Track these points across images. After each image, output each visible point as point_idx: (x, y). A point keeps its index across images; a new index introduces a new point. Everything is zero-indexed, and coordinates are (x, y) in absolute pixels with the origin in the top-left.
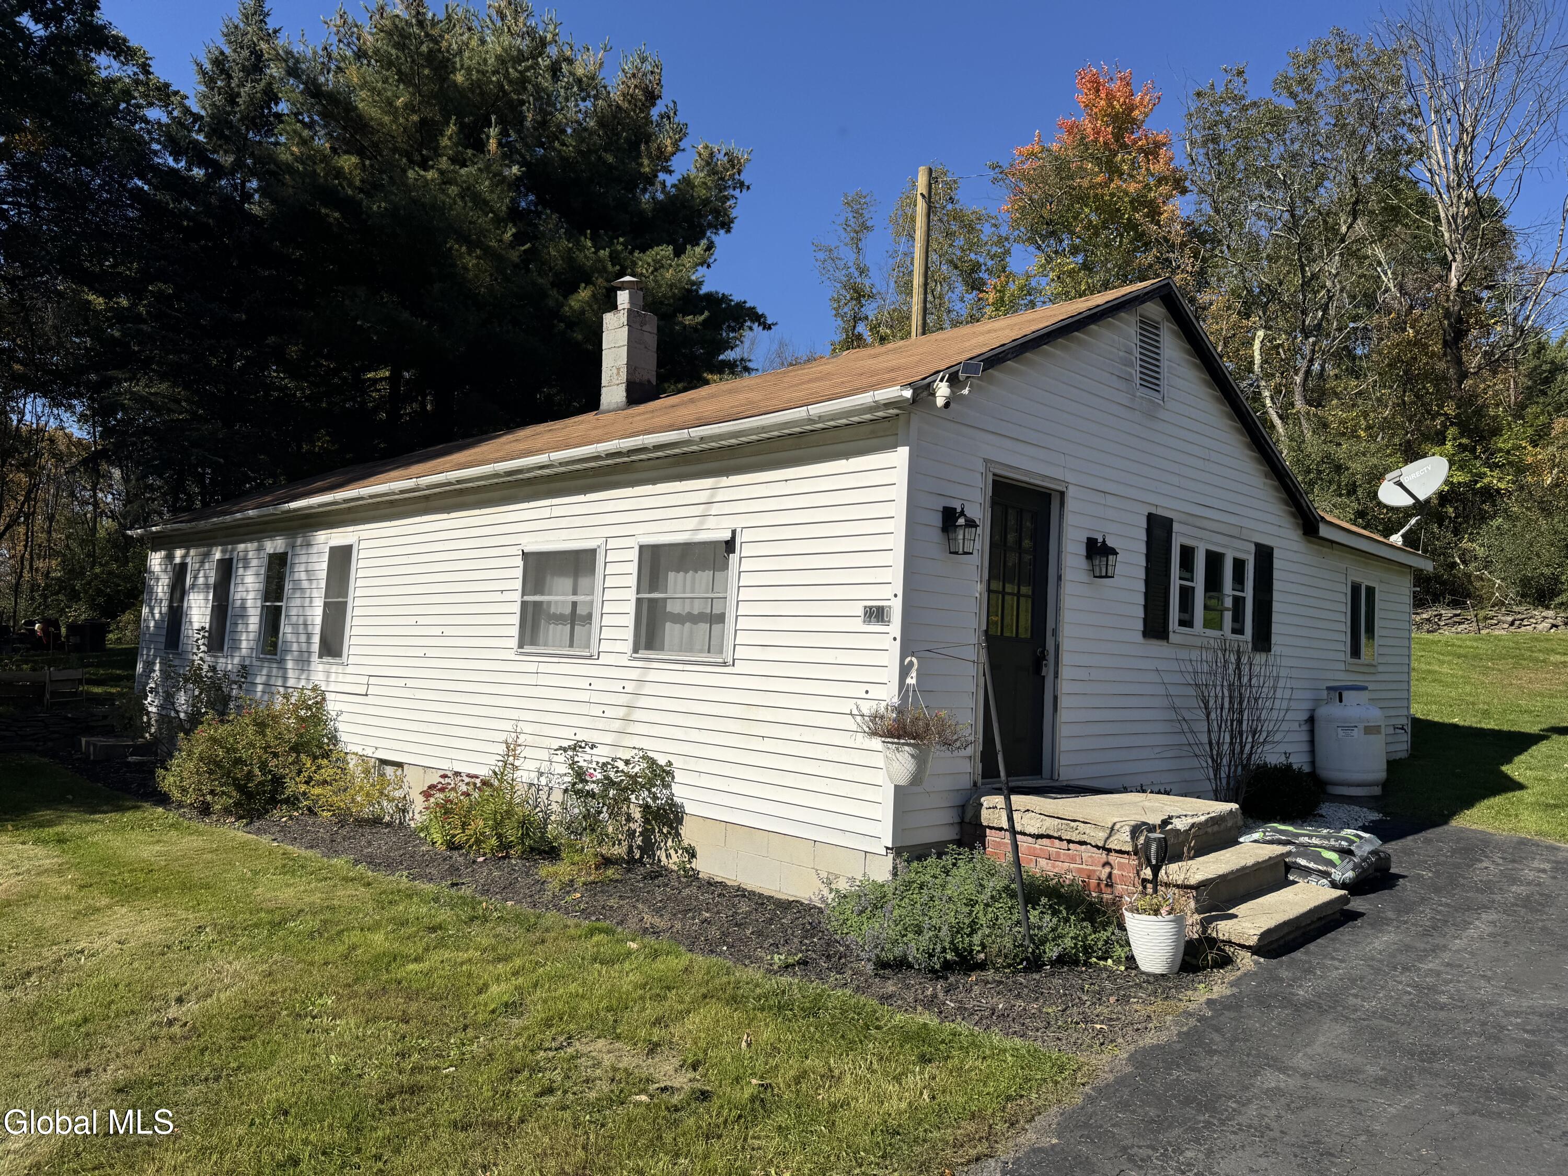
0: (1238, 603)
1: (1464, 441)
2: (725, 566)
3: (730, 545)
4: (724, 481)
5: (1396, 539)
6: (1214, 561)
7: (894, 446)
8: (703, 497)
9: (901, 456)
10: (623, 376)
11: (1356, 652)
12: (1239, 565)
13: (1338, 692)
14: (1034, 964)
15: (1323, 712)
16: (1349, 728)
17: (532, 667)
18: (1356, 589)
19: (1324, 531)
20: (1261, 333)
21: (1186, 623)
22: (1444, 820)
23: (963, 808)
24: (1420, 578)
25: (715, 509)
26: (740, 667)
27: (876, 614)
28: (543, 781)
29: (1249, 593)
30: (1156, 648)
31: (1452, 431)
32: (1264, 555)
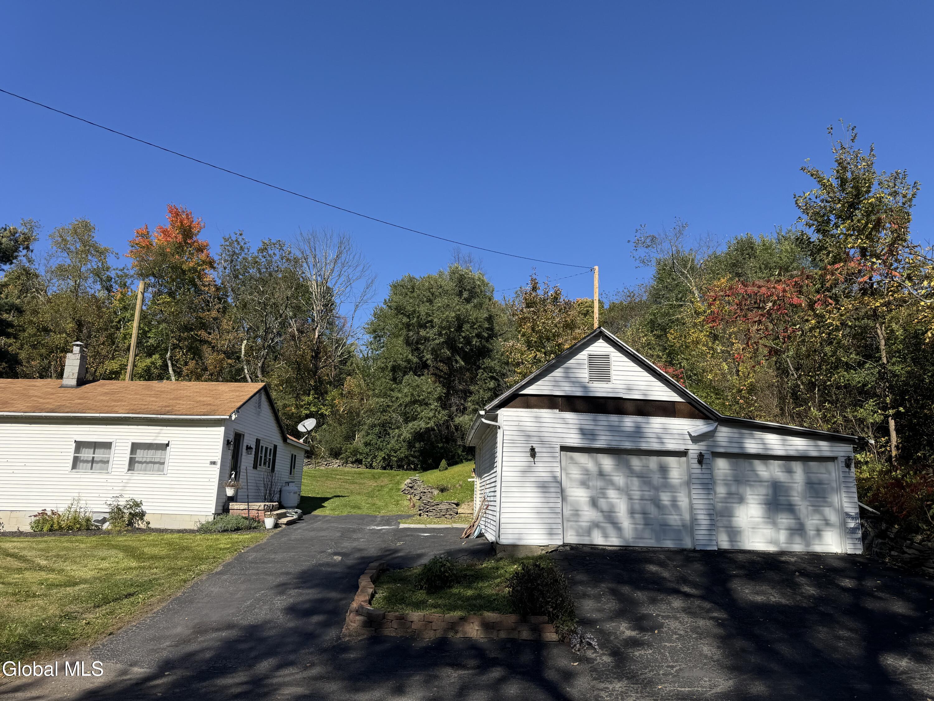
0: (270, 459)
1: (316, 396)
2: (165, 449)
3: (167, 445)
4: (165, 428)
5: (301, 441)
6: (266, 448)
7: (221, 426)
8: (157, 431)
9: (222, 429)
10: (76, 376)
11: (291, 474)
12: (271, 450)
13: (288, 483)
14: (250, 529)
15: (284, 488)
16: (290, 493)
17: (79, 476)
18: (292, 455)
19: (288, 441)
20: (245, 342)
21: (260, 465)
22: (310, 513)
23: (224, 506)
24: (306, 452)
25: (161, 435)
26: (168, 475)
27: (214, 463)
28: (82, 510)
29: (271, 457)
30: (255, 471)
31: (312, 392)
32: (275, 447)
